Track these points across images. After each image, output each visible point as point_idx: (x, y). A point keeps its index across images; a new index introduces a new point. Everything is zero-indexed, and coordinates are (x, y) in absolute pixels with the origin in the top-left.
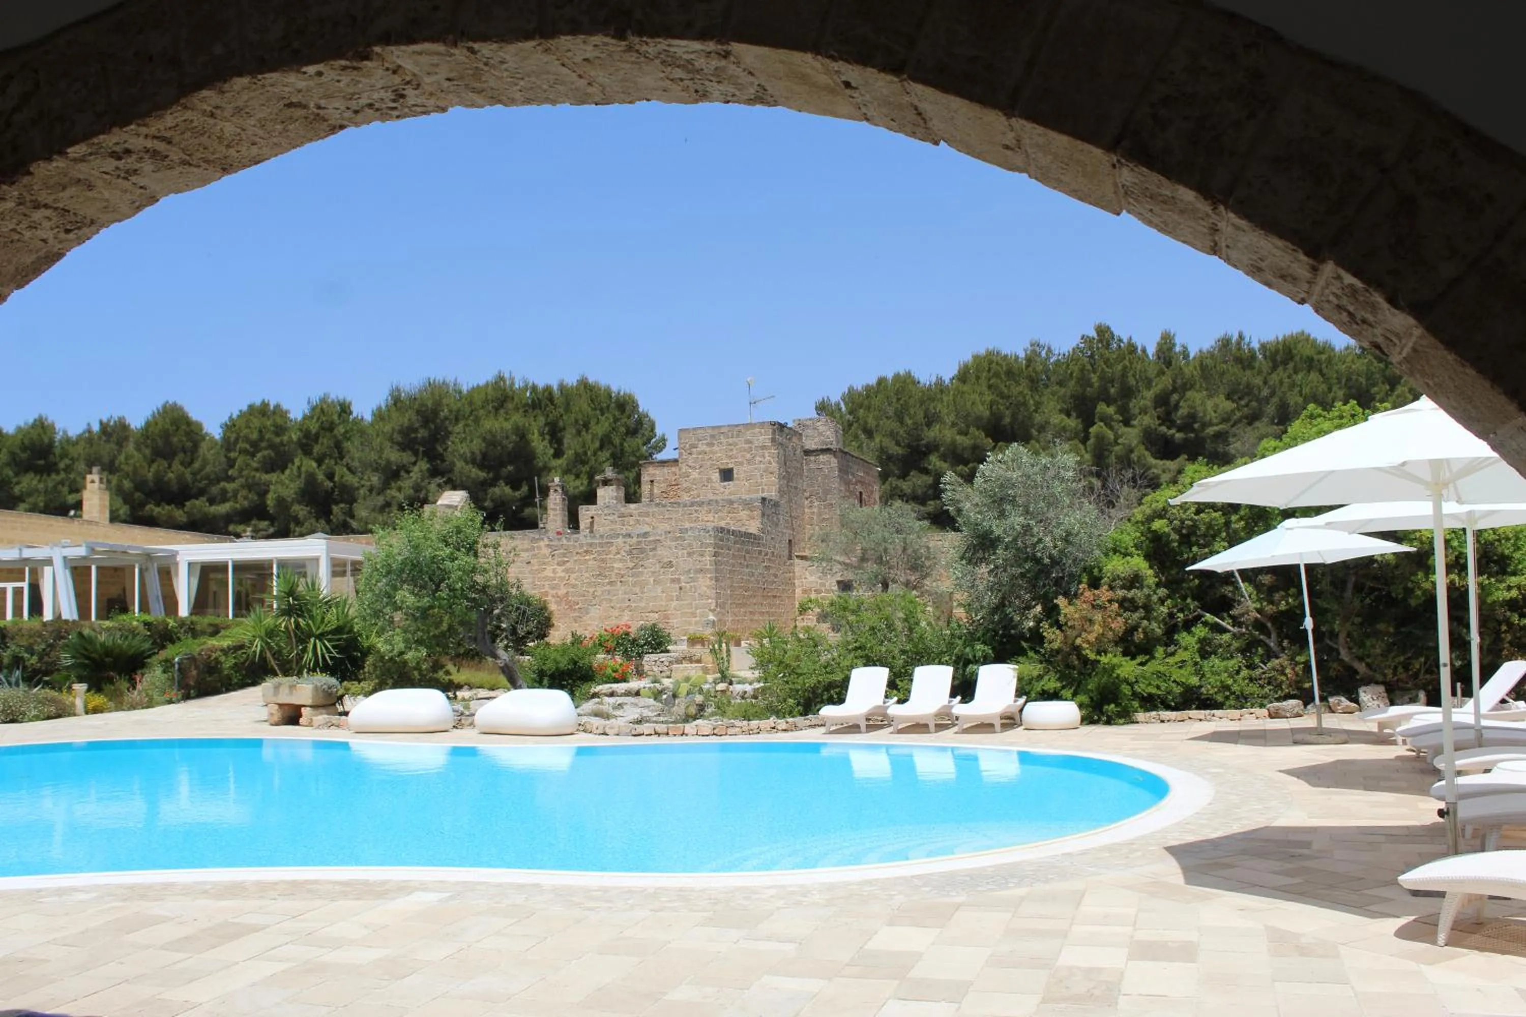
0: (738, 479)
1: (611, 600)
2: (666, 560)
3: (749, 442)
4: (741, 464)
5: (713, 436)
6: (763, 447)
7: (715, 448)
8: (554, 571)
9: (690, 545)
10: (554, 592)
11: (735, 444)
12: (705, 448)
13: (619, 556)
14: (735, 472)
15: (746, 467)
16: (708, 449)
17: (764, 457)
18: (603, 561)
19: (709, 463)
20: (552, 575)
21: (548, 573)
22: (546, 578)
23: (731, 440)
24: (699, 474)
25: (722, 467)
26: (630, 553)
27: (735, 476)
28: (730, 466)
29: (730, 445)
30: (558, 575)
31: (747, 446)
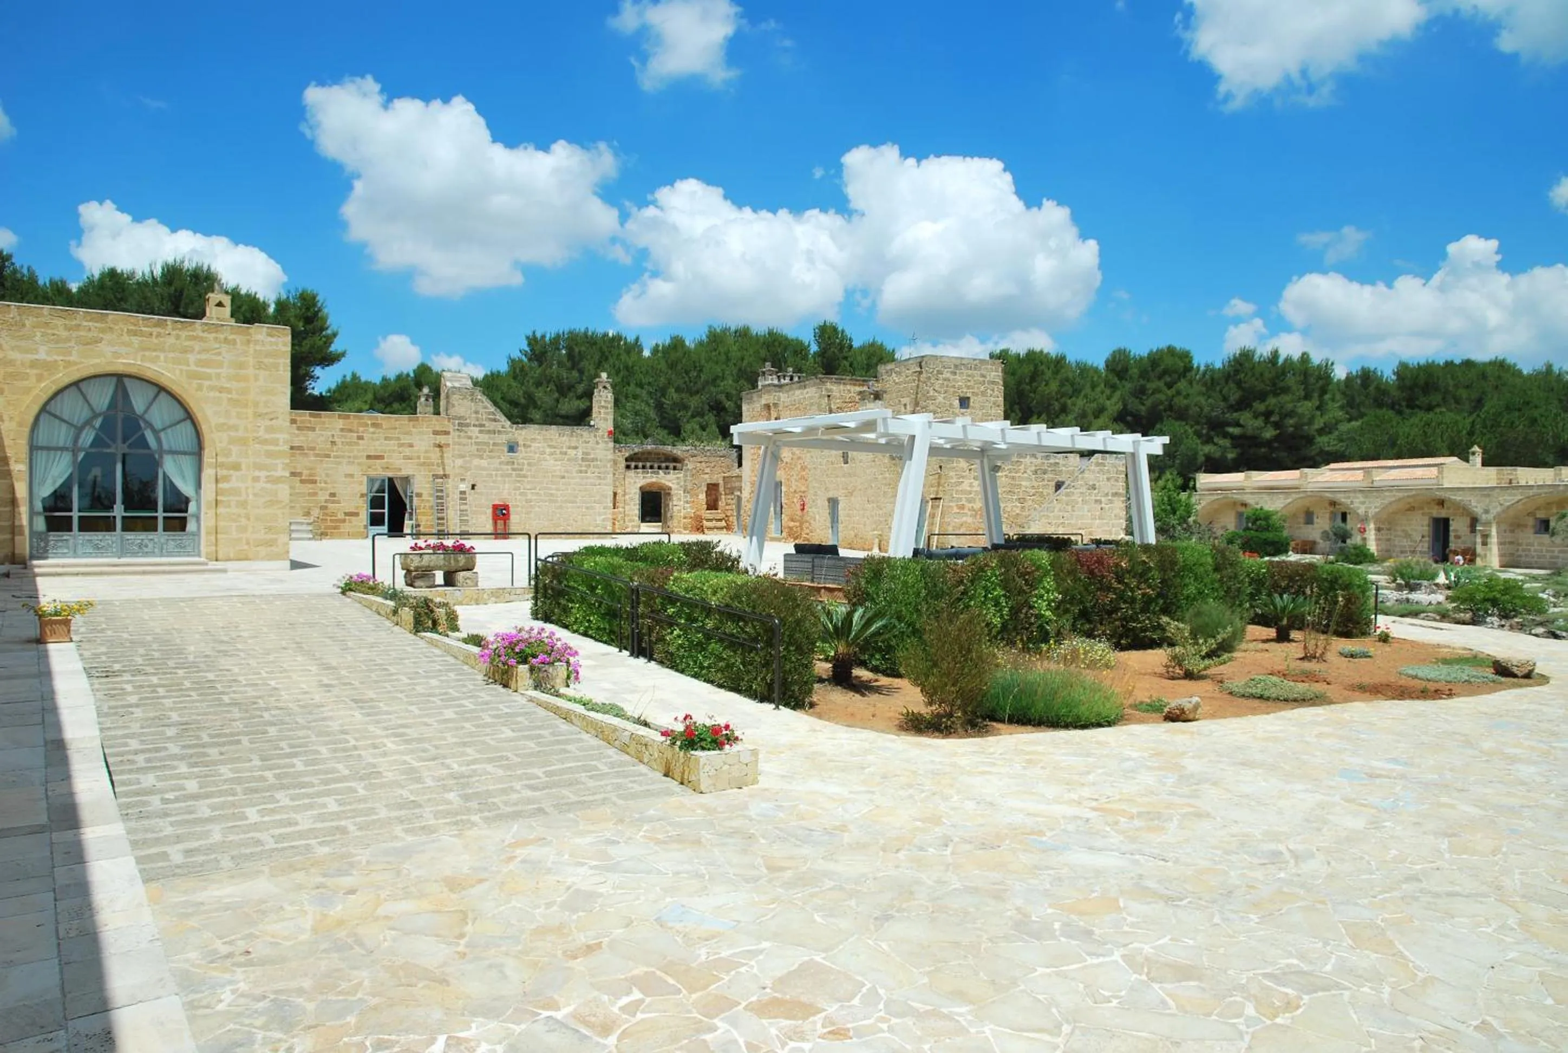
0: (973, 408)
1: (1048, 517)
2: (1091, 483)
3: (983, 376)
4: (977, 395)
5: (956, 366)
6: (993, 383)
7: (957, 377)
8: (971, 485)
9: (1108, 471)
10: (970, 505)
11: (973, 376)
12: (948, 375)
13: (1026, 475)
14: (972, 400)
15: (980, 398)
16: (952, 377)
17: (993, 390)
18: (1013, 478)
19: (952, 390)
20: (969, 489)
21: (965, 486)
22: (963, 492)
23: (970, 372)
24: (944, 398)
25: (962, 395)
26: (1036, 472)
27: (971, 404)
28: (968, 395)
29: (969, 376)
30: (975, 489)
31: (982, 379)
